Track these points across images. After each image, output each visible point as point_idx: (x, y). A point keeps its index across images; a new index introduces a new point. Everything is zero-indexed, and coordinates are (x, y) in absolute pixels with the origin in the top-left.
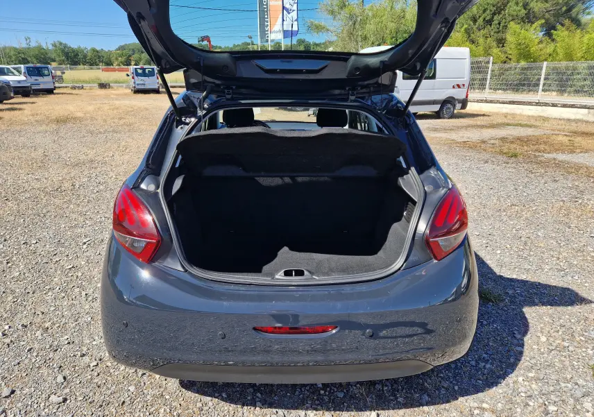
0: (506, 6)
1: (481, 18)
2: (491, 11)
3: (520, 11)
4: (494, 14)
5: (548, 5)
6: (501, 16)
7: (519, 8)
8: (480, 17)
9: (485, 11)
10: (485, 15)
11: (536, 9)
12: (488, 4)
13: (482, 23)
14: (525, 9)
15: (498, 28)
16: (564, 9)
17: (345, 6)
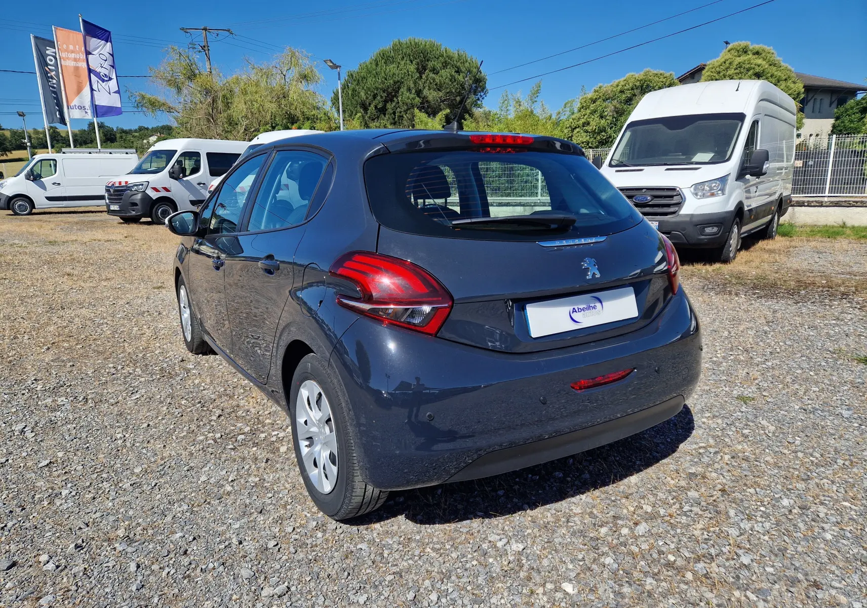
0: (398, 92)
1: (372, 106)
2: (382, 97)
3: (414, 99)
4: (386, 102)
5: (441, 94)
6: (394, 104)
7: (412, 96)
8: (370, 104)
9: (375, 97)
10: (376, 101)
11: (430, 98)
12: (377, 89)
13: (374, 111)
14: (418, 96)
15: (394, 119)
16: (458, 99)
17: (195, 75)
